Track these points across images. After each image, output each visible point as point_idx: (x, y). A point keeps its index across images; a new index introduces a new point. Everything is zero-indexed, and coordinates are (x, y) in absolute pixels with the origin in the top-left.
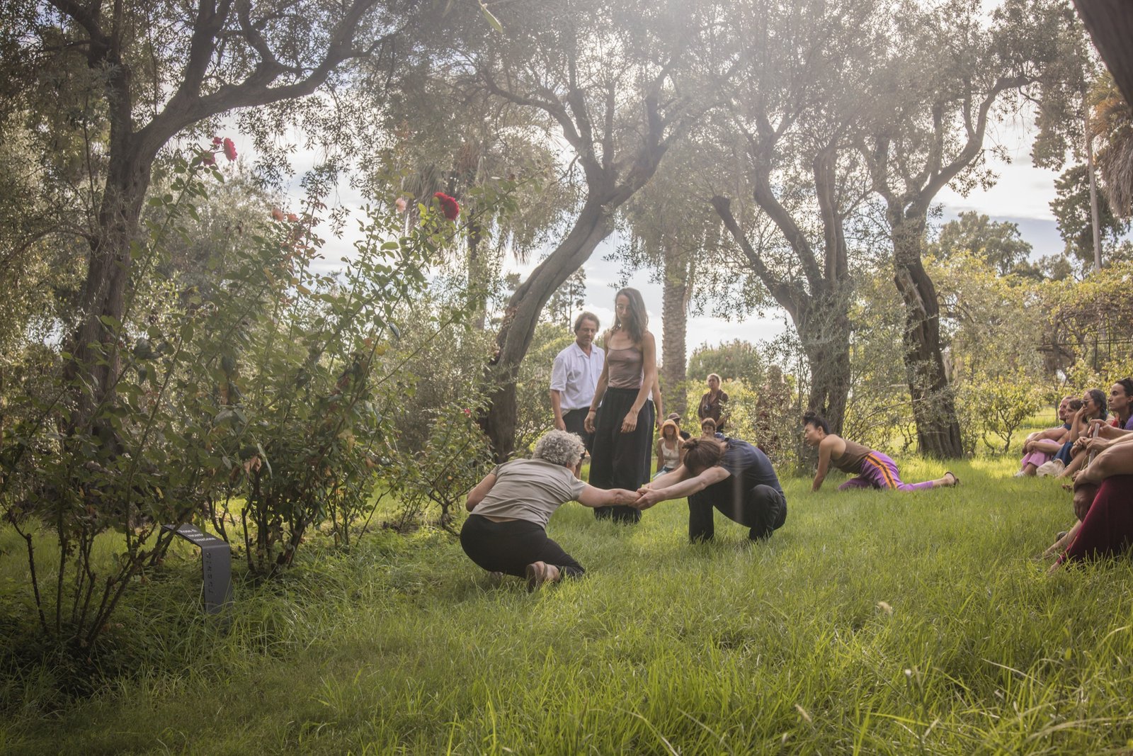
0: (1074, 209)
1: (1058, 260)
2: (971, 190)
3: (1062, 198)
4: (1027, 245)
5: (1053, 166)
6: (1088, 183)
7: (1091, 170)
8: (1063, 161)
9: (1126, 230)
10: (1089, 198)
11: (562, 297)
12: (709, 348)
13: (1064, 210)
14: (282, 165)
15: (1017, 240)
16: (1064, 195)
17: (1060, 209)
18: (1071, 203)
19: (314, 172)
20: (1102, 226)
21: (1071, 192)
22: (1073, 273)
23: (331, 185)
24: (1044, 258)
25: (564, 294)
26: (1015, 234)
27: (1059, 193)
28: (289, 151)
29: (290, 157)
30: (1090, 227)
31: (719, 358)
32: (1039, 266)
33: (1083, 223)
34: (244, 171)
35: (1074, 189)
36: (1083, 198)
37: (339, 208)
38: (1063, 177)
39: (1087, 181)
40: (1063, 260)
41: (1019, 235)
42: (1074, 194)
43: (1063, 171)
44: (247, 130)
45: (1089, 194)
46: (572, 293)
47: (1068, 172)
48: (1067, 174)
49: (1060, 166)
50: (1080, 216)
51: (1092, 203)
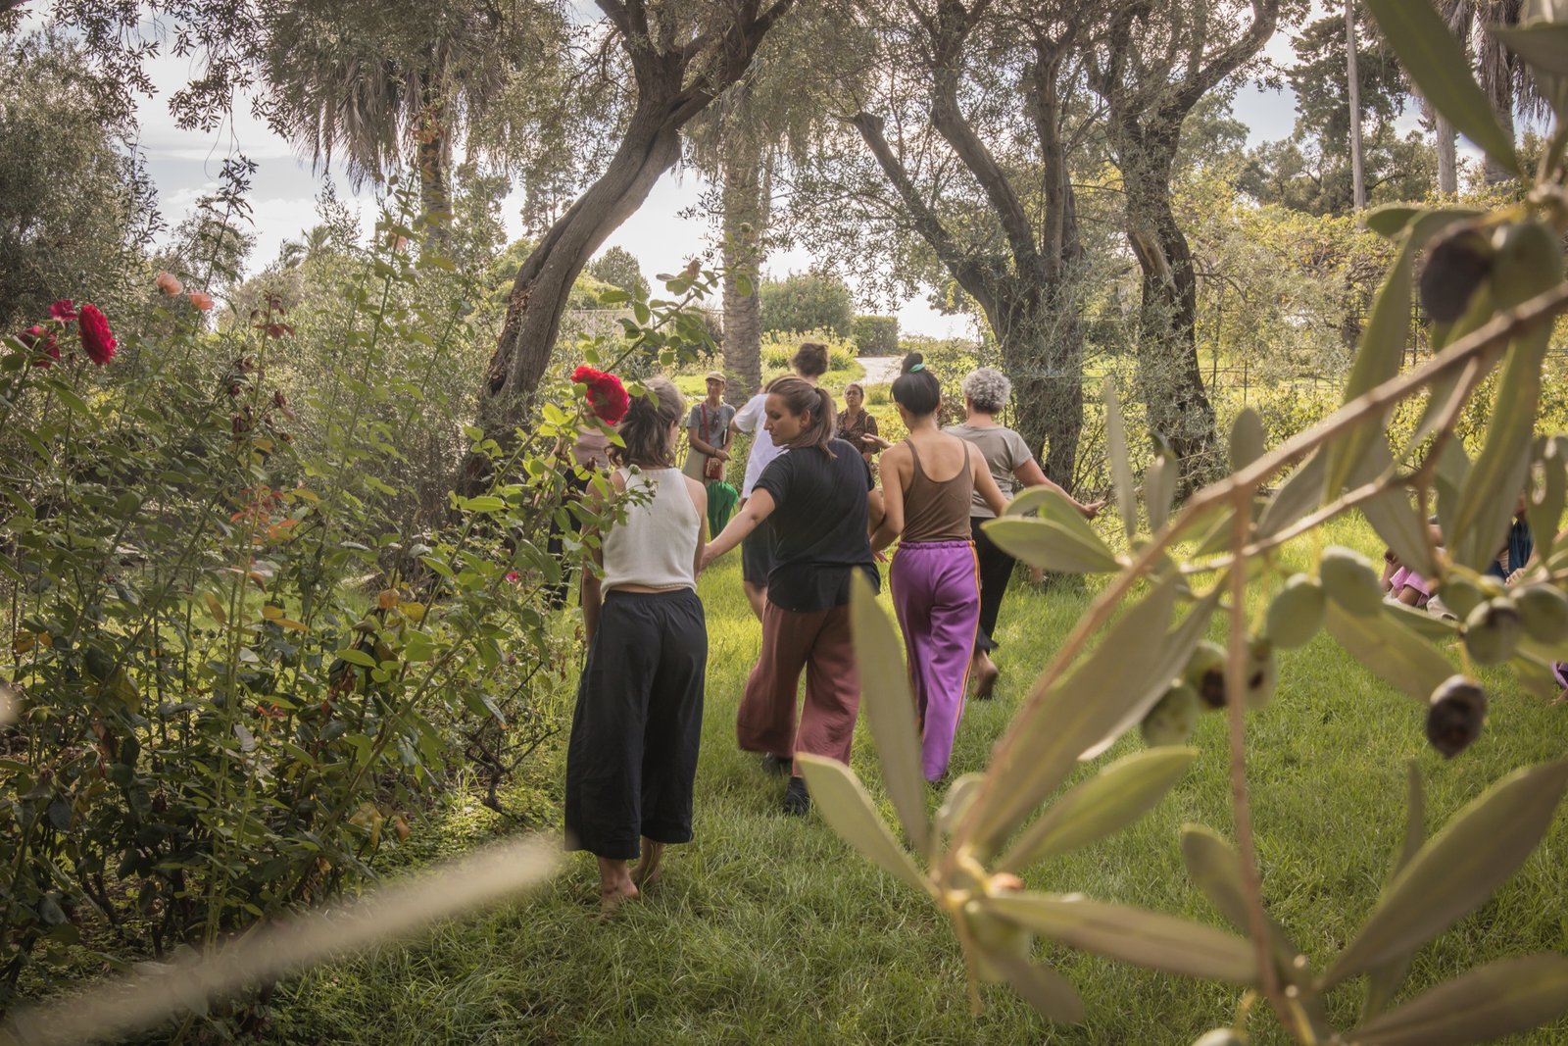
0: (1321, 80)
1: (1285, 148)
2: (1238, 90)
3: (1304, 64)
4: (1241, 126)
5: (1293, 17)
6: (1342, 42)
7: (1349, 23)
8: (1308, 9)
9: (1396, 113)
10: (1345, 65)
11: (540, 197)
12: (772, 280)
13: (1307, 82)
14: (133, 80)
15: (1227, 118)
16: (1308, 60)
17: (1300, 80)
18: (1316, 72)
19: (189, 91)
20: (1364, 103)
21: (1318, 55)
22: (1306, 168)
23: (219, 113)
24: (1265, 145)
25: (544, 192)
26: (1224, 110)
27: (1300, 57)
28: (146, 55)
29: (148, 66)
30: (1347, 108)
31: (787, 295)
32: (1257, 158)
33: (1335, 102)
34: (58, 45)
35: (1322, 50)
36: (1337, 64)
37: (239, 161)
38: (1307, 33)
39: (1342, 39)
40: (1291, 150)
41: (1231, 111)
42: (1322, 58)
43: (1305, 25)
44: (70, 20)
45: (1344, 60)
46: (555, 190)
47: (1314, 26)
48: (1312, 29)
49: (1302, 16)
50: (1330, 91)
51: (1351, 72)
